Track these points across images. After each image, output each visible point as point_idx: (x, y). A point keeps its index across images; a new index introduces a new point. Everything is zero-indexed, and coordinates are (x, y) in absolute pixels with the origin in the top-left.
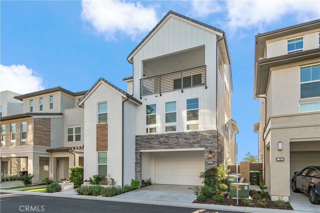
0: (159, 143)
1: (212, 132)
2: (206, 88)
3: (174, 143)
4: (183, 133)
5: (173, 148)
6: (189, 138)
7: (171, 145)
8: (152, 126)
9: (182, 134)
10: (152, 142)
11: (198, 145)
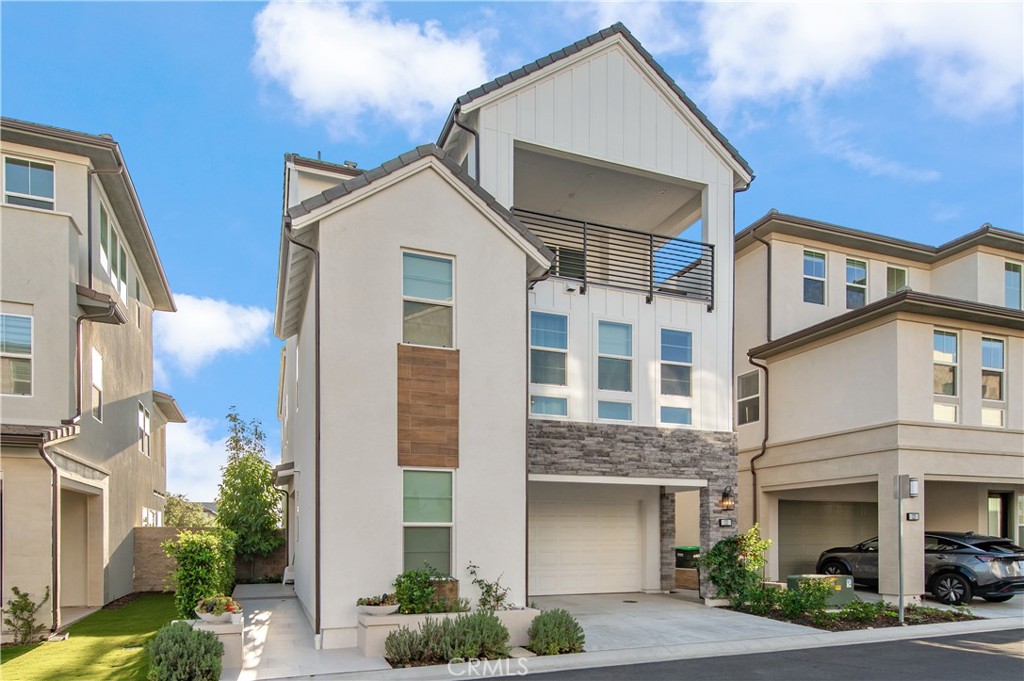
0: (581, 453)
1: (728, 437)
2: (710, 309)
3: (630, 460)
4: (656, 429)
5: (626, 475)
6: (672, 446)
7: (620, 463)
8: (552, 391)
9: (654, 432)
10: (558, 449)
11: (692, 470)
